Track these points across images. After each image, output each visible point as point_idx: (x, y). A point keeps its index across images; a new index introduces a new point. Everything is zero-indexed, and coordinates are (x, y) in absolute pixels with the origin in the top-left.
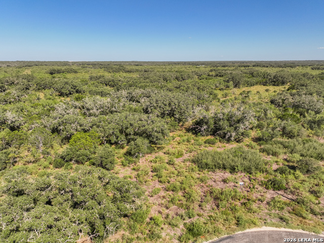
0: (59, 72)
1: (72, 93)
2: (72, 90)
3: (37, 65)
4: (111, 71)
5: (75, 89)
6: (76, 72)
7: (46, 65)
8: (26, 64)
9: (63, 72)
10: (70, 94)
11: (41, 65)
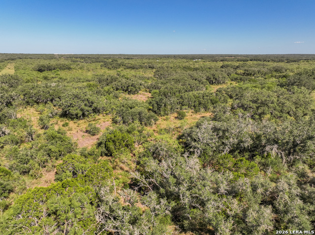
0: (50, 69)
1: (86, 113)
2: (87, 108)
3: (20, 59)
4: (110, 67)
5: (90, 106)
6: (69, 69)
7: (31, 58)
8: (9, 57)
9: (54, 69)
10: (84, 115)
11: (25, 58)
